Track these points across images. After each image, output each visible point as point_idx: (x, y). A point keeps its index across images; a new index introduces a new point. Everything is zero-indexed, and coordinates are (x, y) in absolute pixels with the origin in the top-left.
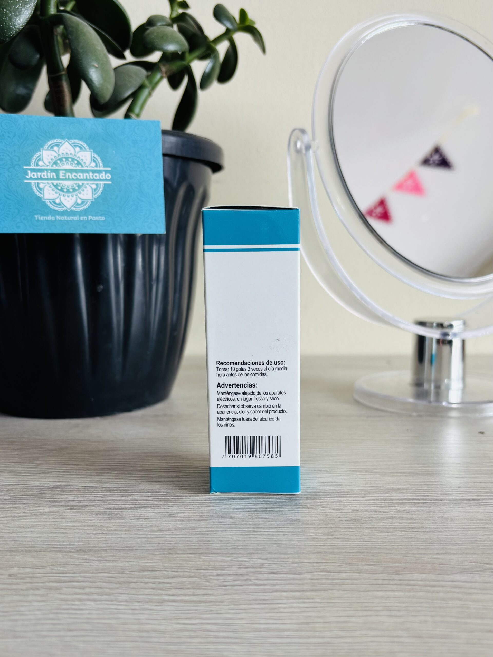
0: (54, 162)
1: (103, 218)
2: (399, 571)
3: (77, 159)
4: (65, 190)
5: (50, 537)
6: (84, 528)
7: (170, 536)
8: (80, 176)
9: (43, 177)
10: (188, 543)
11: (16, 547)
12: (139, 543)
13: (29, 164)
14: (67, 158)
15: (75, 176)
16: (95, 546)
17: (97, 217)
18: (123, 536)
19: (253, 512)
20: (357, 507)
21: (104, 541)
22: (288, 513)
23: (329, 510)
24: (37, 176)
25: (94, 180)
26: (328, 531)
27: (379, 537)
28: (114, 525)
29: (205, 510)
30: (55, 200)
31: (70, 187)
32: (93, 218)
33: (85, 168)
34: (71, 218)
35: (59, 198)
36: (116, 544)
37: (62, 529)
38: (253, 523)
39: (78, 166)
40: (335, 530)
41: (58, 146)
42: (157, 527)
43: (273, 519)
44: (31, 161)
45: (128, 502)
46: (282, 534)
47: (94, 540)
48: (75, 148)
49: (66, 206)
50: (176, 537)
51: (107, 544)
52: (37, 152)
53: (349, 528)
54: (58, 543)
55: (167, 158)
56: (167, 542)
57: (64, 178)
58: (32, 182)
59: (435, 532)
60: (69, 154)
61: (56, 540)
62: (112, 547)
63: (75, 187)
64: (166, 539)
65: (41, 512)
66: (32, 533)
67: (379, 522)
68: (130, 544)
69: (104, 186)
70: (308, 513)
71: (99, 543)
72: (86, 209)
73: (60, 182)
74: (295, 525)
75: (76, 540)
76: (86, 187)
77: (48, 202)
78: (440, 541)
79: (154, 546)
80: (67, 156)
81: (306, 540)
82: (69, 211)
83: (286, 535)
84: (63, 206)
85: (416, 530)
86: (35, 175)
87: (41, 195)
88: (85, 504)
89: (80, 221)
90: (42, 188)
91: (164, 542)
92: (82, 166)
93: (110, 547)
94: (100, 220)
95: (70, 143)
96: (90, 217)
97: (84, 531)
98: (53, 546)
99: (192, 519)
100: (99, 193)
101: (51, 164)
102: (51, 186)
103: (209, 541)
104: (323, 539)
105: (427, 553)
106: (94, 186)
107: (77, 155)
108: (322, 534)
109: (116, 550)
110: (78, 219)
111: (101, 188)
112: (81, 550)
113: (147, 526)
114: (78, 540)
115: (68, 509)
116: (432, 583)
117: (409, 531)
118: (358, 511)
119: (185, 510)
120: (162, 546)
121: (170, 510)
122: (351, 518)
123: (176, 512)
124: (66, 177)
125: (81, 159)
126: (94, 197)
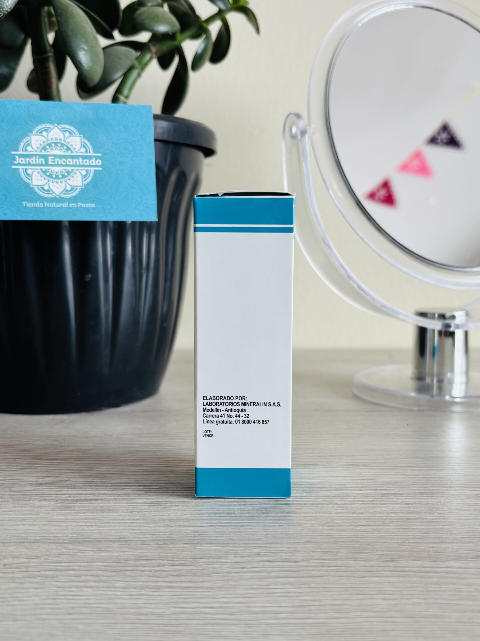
0: (42, 147)
1: (93, 205)
2: (395, 558)
3: (67, 145)
4: (54, 176)
5: (42, 529)
6: (76, 521)
7: (165, 528)
8: (69, 162)
9: (31, 163)
10: (183, 534)
11: (9, 538)
12: (134, 534)
13: (17, 150)
14: (56, 144)
15: (64, 162)
16: (89, 537)
17: (87, 205)
18: (117, 528)
21: (98, 533)
24: (25, 161)
25: (84, 166)
26: (324, 522)
27: (375, 527)
28: (107, 518)
30: (44, 187)
31: (59, 173)
32: (83, 204)
33: (75, 154)
34: (60, 205)
35: (48, 184)
36: (110, 535)
37: (54, 521)
38: (248, 515)
39: (68, 152)
40: (331, 521)
41: (46, 131)
42: (151, 519)
44: (19, 146)
46: (278, 525)
47: (88, 531)
48: (64, 133)
49: (54, 193)
50: (171, 528)
51: (101, 536)
52: (25, 137)
53: (346, 519)
54: (51, 535)
55: (158, 143)
56: (161, 533)
57: (53, 163)
58: (20, 167)
59: (432, 523)
60: (58, 139)
61: (49, 532)
62: (106, 538)
63: (64, 173)
64: (160, 530)
65: (31, 506)
66: (23, 526)
67: (375, 514)
68: (124, 535)
69: (94, 172)
71: (93, 534)
72: (75, 195)
73: (49, 168)
74: (291, 517)
75: (69, 532)
76: (75, 173)
77: (37, 188)
78: (437, 531)
79: (149, 537)
80: (56, 141)
81: (302, 530)
82: (58, 197)
83: (282, 526)
84: (51, 192)
85: (413, 521)
86: (23, 161)
87: (30, 181)
88: (76, 498)
89: (69, 208)
90: (30, 174)
91: (158, 533)
92: (72, 152)
93: (104, 538)
94: (90, 207)
95: (60, 128)
96: (80, 204)
97: (76, 524)
98: (46, 538)
100: (89, 179)
101: (40, 149)
102: (40, 172)
103: (204, 532)
104: (319, 529)
105: (423, 542)
106: (84, 173)
107: (67, 141)
108: (318, 525)
109: (111, 541)
110: (67, 206)
111: (91, 175)
112: (74, 542)
113: (141, 518)
114: (71, 532)
115: (59, 503)
117: (405, 522)
118: (355, 503)
119: (178, 503)
120: (157, 537)
121: (163, 503)
122: (347, 510)
123: (170, 505)
124: (55, 163)
125: (70, 144)
126: (84, 184)
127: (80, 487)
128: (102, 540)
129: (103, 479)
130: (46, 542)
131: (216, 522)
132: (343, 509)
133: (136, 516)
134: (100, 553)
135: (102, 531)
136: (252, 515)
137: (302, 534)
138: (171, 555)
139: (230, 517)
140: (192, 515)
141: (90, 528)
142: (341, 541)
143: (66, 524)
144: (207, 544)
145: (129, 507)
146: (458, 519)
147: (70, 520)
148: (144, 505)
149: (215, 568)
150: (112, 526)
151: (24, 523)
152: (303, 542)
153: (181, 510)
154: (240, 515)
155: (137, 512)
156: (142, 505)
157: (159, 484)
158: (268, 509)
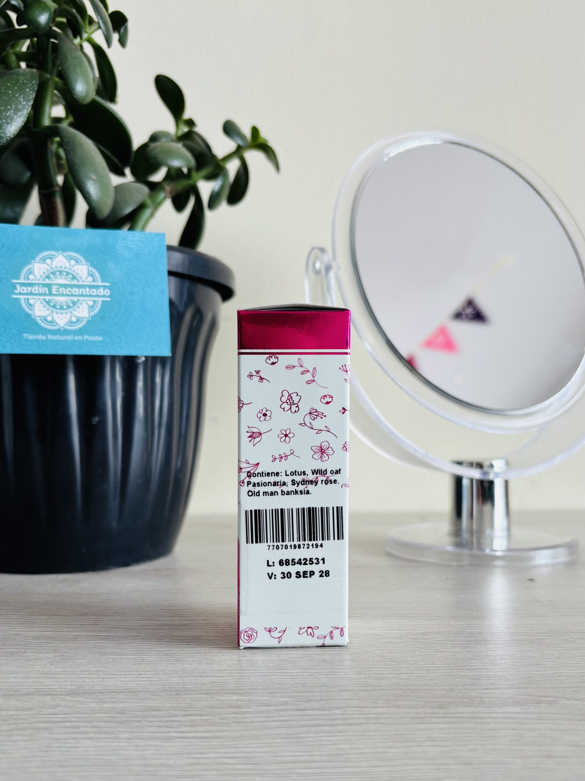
0: (46, 276)
1: (100, 338)
2: (443, 705)
3: (72, 273)
4: (58, 307)
5: (37, 681)
6: (77, 673)
7: (178, 679)
8: (75, 291)
9: (34, 292)
12: (142, 685)
13: (18, 278)
14: (61, 272)
15: (69, 291)
17: (94, 337)
18: (123, 679)
19: (274, 655)
20: (393, 649)
21: (101, 684)
22: (314, 655)
23: (361, 652)
24: (27, 290)
25: (91, 296)
27: (418, 674)
28: (112, 670)
29: (218, 654)
30: (46, 318)
31: (64, 303)
32: (89, 338)
33: (81, 283)
34: (64, 338)
35: (51, 315)
36: (114, 686)
37: (51, 674)
38: (273, 665)
39: (73, 281)
40: (368, 669)
41: (51, 258)
42: (162, 670)
43: (296, 661)
45: (127, 649)
46: (308, 674)
47: (89, 683)
48: (70, 261)
49: (59, 325)
50: (185, 679)
51: (104, 688)
52: (27, 264)
53: (384, 667)
54: (47, 687)
55: (172, 277)
56: (174, 684)
57: (57, 293)
58: (22, 297)
59: (483, 670)
60: (64, 267)
61: (44, 684)
62: (110, 689)
63: (69, 304)
64: (172, 681)
65: (26, 659)
66: (15, 679)
67: (418, 662)
68: (130, 686)
69: (102, 303)
70: (336, 655)
71: (95, 686)
72: (81, 328)
73: (53, 298)
74: (322, 666)
75: (67, 684)
76: (82, 304)
77: (39, 319)
78: (489, 677)
79: (159, 688)
80: (61, 269)
81: (335, 678)
82: (62, 329)
83: (312, 675)
84: (55, 324)
85: (461, 668)
86: (25, 290)
87: (32, 312)
88: (77, 651)
89: (74, 341)
90: (32, 304)
91: (170, 685)
92: (78, 281)
93: (107, 690)
94: (98, 340)
95: (65, 255)
96: (86, 337)
97: (77, 676)
98: (40, 690)
99: (203, 662)
100: (96, 310)
101: (43, 278)
102: (43, 302)
103: (222, 682)
104: (354, 677)
105: (474, 688)
106: (91, 303)
107: (73, 269)
108: (353, 673)
109: (115, 692)
110: (72, 338)
111: (99, 305)
112: (73, 693)
114: (70, 684)
115: (57, 656)
116: (481, 715)
118: (394, 652)
119: (194, 655)
120: (168, 688)
121: (177, 654)
122: (386, 658)
123: (184, 656)
124: (60, 293)
125: (76, 273)
126: (91, 315)
127: (83, 641)
128: (105, 691)
129: (109, 633)
130: (40, 694)
131: (237, 672)
132: (381, 658)
133: (145, 668)
134: (102, 704)
135: (105, 683)
136: (278, 665)
137: (336, 683)
138: (185, 705)
139: (253, 667)
140: (209, 666)
141: (92, 680)
142: (380, 689)
143: (65, 677)
144: (227, 693)
145: (137, 660)
146: (512, 666)
147: (70, 673)
148: (154, 657)
149: (235, 718)
150: (117, 678)
151: (16, 675)
152: (337, 691)
153: (197, 661)
154: (264, 665)
155: (146, 664)
156: (152, 657)
157: (172, 637)
158: (295, 659)
